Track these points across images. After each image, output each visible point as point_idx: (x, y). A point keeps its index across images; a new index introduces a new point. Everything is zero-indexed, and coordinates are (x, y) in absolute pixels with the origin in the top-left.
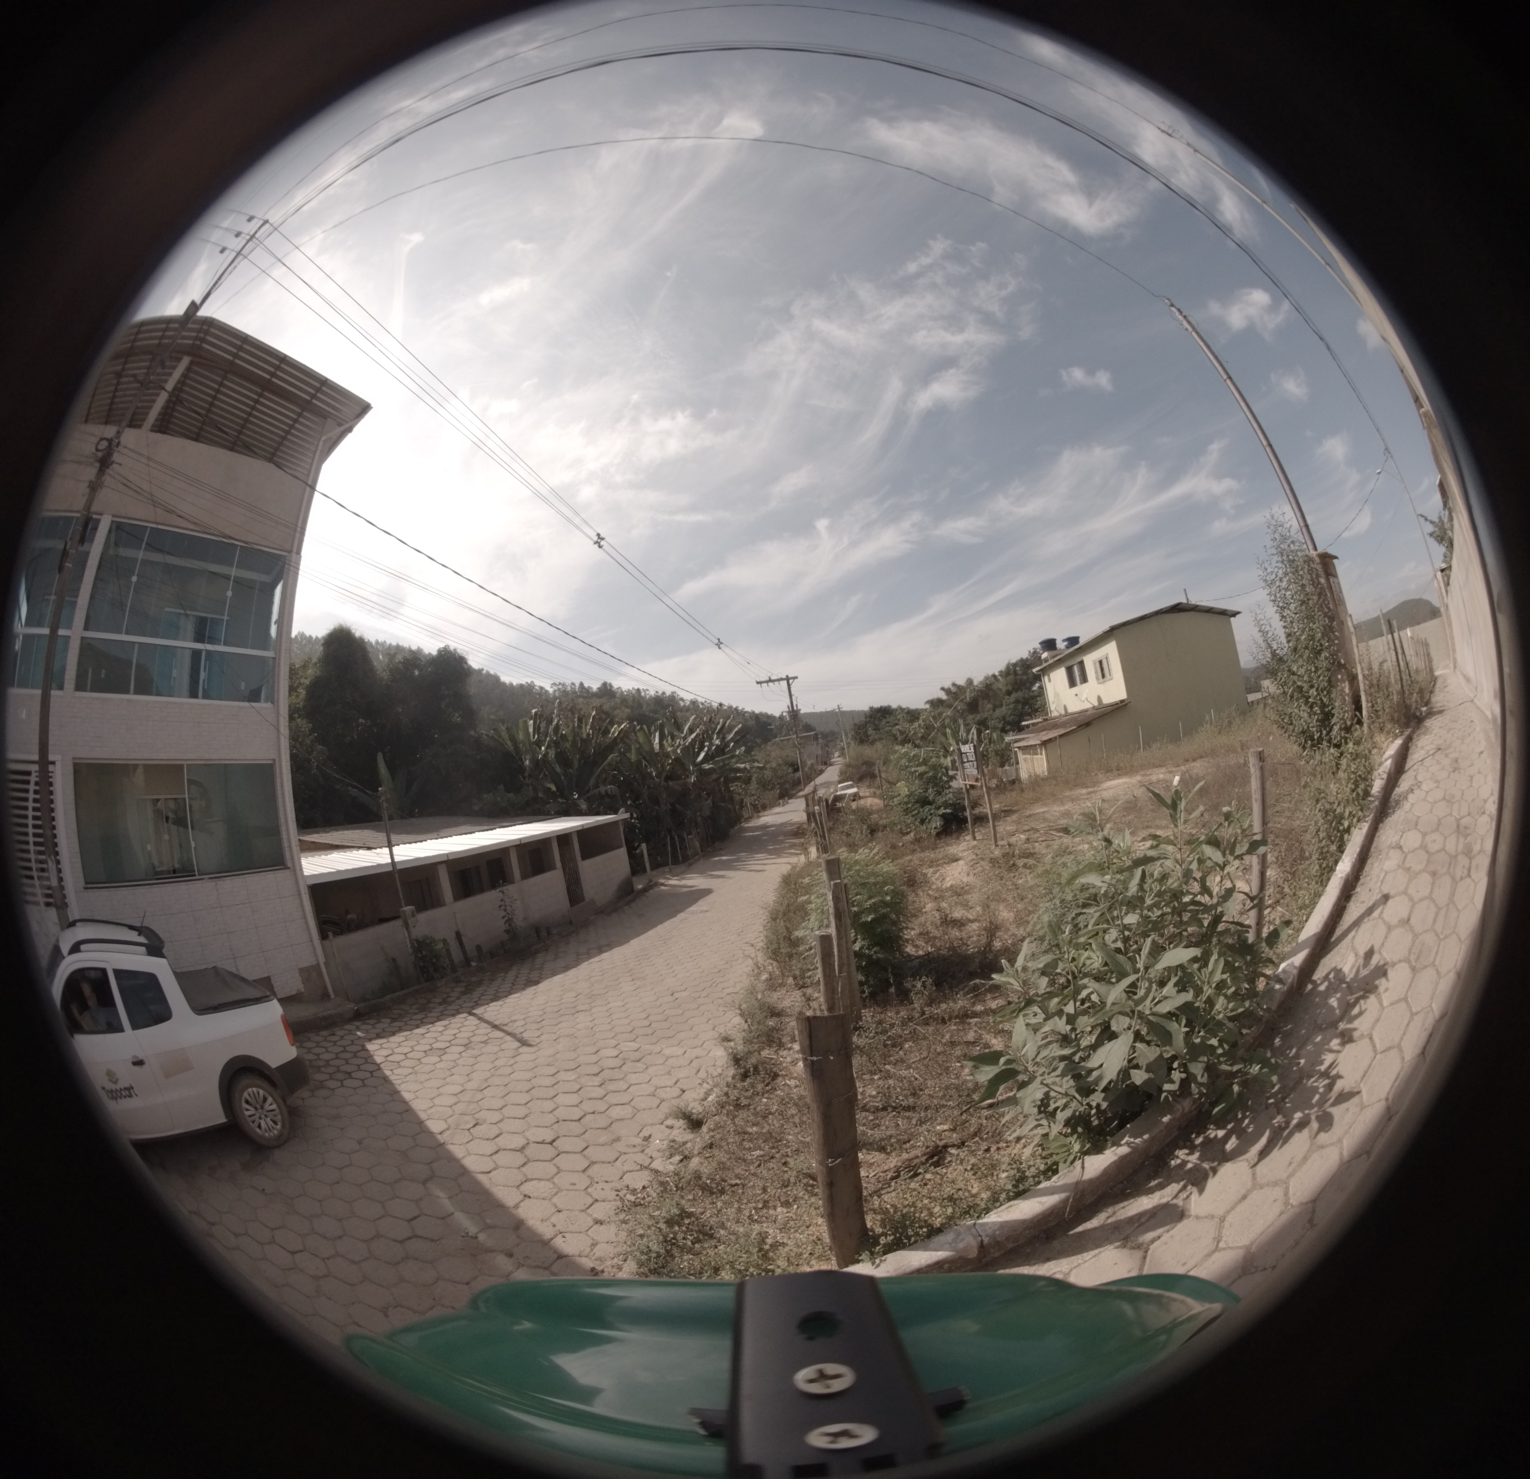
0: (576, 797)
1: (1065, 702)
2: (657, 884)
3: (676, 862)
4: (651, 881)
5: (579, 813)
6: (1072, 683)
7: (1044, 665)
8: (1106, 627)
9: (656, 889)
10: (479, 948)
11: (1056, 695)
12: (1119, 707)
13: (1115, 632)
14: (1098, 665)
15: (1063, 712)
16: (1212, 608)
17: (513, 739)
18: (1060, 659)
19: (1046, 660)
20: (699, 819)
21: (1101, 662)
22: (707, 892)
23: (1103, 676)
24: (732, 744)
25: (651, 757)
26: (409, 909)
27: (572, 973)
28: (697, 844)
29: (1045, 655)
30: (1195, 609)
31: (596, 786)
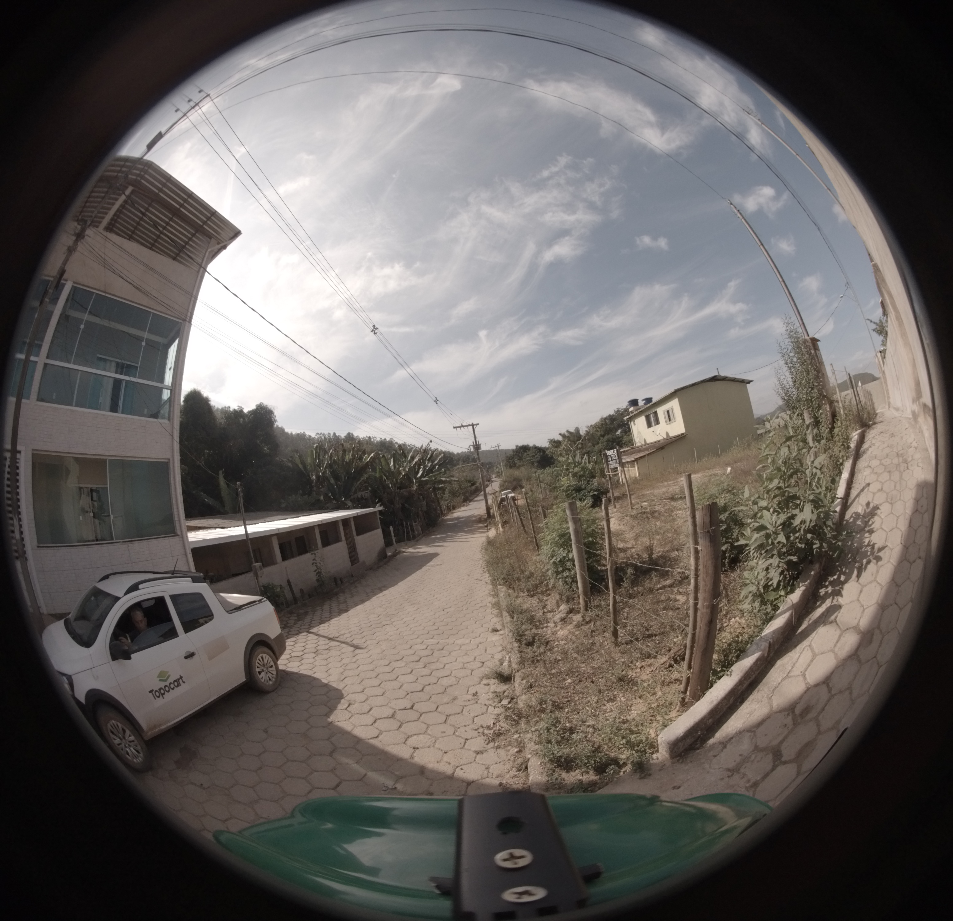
0: (343, 499)
1: (644, 437)
2: (400, 552)
3: (409, 539)
4: (396, 550)
5: (348, 508)
6: (649, 425)
7: (631, 415)
8: (672, 390)
9: (401, 555)
10: (302, 590)
11: (639, 433)
12: (680, 438)
13: (678, 393)
14: (666, 413)
15: (643, 443)
16: (736, 379)
17: (303, 463)
18: (641, 411)
19: (632, 412)
20: (420, 513)
21: (668, 412)
22: (436, 555)
23: (670, 420)
24: (437, 467)
25: (390, 474)
26: (258, 564)
27: (368, 603)
28: (420, 528)
29: (631, 409)
30: (725, 379)
31: (356, 492)
